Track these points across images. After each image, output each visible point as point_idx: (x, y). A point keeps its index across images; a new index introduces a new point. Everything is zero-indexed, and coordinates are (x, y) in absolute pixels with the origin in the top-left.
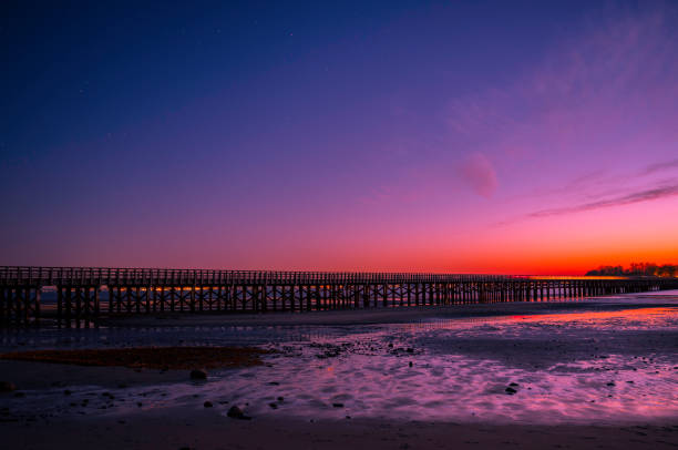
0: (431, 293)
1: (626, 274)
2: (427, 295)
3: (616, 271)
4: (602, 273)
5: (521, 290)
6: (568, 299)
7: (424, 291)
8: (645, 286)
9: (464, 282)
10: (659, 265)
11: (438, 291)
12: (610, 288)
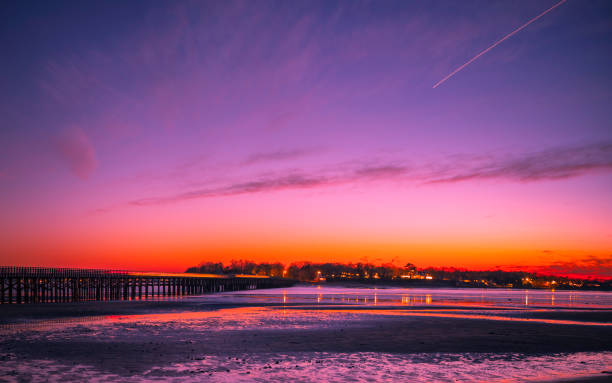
0: (19, 290)
1: (227, 271)
2: (14, 292)
3: (216, 268)
4: (202, 270)
5: (118, 287)
6: (167, 298)
7: (10, 287)
8: (244, 285)
9: (56, 277)
10: (257, 263)
11: (26, 287)
12: (210, 286)
